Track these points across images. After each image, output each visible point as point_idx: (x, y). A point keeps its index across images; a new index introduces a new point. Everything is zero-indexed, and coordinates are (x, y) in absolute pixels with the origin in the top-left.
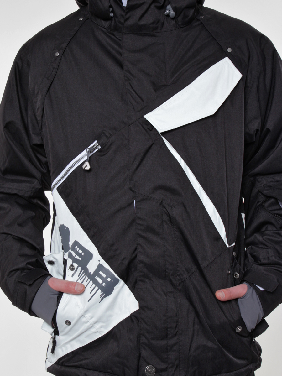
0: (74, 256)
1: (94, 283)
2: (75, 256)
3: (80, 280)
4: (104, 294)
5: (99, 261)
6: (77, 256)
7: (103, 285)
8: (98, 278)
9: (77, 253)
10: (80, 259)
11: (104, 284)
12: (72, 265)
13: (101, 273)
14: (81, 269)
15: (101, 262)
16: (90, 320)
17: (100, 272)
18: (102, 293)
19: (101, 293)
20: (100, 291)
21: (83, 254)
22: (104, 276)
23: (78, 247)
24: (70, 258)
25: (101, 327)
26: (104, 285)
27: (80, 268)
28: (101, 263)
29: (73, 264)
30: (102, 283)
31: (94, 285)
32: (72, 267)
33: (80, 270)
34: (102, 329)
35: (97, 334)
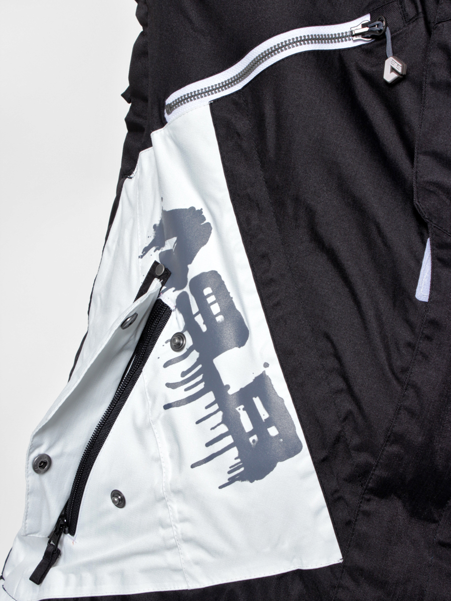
0: (194, 312)
1: (225, 421)
2: (197, 314)
3: (186, 390)
4: (242, 469)
5: (266, 365)
6: (200, 316)
7: (251, 439)
8: (245, 412)
9: (204, 309)
10: (204, 328)
11: (255, 437)
12: (180, 336)
13: (257, 401)
14: (198, 359)
15: (269, 372)
16: (177, 525)
17: (254, 399)
18: (239, 460)
19: (236, 459)
20: (234, 452)
21: (220, 319)
22: (264, 415)
23: (214, 293)
24: (181, 311)
25: (197, 563)
26: (254, 441)
27: (195, 355)
28: (267, 373)
29: (184, 333)
30: (251, 433)
31: (224, 429)
32: (177, 341)
33: (195, 361)
34: (196, 570)
35: (178, 577)
